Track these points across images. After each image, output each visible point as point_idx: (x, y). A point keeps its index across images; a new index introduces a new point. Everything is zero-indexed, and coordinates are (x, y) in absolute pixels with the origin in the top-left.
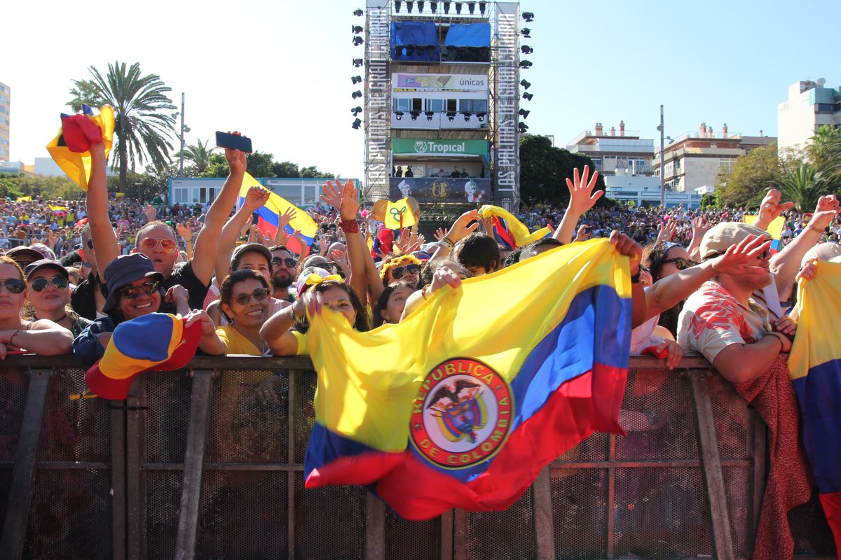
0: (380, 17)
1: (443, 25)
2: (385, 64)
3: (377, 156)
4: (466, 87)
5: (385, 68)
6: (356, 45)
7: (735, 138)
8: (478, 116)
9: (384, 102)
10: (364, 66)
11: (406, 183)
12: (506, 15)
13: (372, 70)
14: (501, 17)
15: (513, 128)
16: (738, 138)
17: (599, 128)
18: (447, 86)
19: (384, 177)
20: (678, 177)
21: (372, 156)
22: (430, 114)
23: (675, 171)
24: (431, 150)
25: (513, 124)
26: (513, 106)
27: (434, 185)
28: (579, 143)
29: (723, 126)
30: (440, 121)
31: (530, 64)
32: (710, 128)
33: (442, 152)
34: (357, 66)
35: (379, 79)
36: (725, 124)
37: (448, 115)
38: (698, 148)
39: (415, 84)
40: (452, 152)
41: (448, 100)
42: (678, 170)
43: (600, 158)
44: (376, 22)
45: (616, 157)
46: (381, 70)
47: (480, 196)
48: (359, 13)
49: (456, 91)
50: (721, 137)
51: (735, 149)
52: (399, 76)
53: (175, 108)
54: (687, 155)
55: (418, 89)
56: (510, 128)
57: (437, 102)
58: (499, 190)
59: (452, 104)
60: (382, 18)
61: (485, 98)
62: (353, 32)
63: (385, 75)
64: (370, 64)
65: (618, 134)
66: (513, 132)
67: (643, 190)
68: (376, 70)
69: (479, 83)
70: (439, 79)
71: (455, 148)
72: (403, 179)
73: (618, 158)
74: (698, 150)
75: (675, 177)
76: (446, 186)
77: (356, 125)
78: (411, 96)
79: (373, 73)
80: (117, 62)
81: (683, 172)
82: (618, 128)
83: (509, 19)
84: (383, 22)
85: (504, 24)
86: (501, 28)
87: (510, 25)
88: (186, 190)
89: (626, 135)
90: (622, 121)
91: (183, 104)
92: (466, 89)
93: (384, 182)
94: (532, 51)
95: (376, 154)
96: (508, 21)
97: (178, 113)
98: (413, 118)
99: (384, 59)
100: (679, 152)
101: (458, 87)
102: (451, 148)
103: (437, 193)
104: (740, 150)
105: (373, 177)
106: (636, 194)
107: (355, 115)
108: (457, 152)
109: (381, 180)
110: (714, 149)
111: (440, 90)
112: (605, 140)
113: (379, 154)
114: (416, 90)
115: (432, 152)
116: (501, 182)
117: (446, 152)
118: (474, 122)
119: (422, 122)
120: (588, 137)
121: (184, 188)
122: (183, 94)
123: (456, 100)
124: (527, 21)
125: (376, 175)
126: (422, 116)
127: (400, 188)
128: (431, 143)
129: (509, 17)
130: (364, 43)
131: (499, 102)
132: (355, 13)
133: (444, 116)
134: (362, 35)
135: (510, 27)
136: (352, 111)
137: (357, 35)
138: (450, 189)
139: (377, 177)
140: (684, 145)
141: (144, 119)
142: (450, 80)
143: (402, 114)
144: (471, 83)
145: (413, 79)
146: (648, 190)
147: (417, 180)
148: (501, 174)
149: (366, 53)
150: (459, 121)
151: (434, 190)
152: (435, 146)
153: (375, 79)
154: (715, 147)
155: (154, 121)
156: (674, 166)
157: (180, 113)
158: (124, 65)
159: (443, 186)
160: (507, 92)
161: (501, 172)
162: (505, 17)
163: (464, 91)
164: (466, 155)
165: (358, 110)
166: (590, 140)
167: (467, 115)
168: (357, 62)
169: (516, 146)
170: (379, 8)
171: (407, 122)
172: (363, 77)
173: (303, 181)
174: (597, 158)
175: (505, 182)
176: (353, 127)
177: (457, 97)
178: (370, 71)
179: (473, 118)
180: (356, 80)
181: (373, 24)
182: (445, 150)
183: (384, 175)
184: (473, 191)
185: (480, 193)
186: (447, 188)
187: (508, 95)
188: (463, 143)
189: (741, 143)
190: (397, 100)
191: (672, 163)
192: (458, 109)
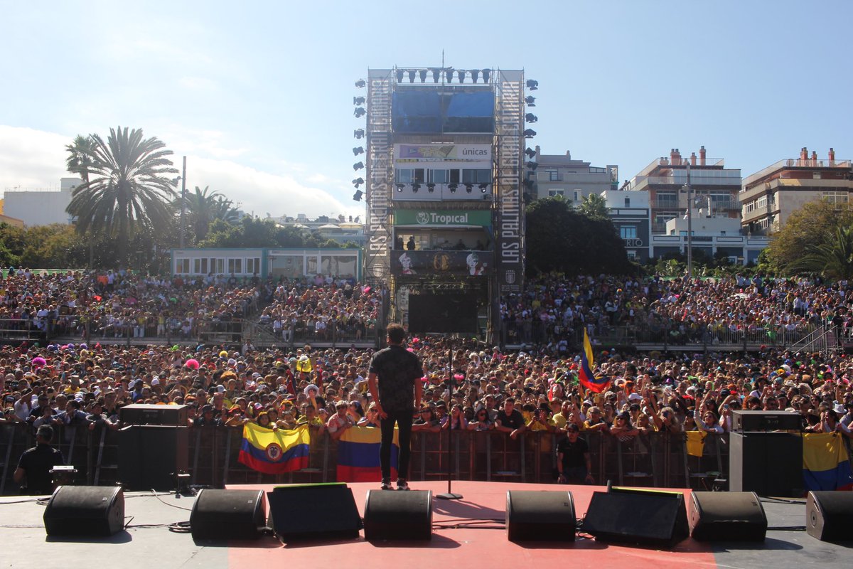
0: (382, 87)
1: (446, 94)
2: (386, 135)
3: (378, 228)
4: (469, 157)
5: (386, 139)
6: (358, 116)
7: (843, 166)
8: (480, 187)
9: (386, 173)
10: (365, 137)
11: (407, 256)
12: (510, 83)
13: (373, 141)
14: (505, 85)
15: (517, 198)
16: (847, 166)
17: (676, 155)
18: (451, 156)
19: (385, 249)
20: (772, 214)
21: (373, 228)
22: (431, 186)
23: (769, 207)
24: (433, 221)
25: (518, 194)
26: (517, 175)
27: (435, 258)
28: (650, 174)
29: (829, 151)
30: (442, 192)
31: (534, 133)
32: (814, 153)
33: (445, 223)
34: (359, 138)
35: (380, 151)
36: (831, 149)
37: (449, 187)
38: (796, 180)
39: (417, 154)
40: (455, 223)
41: (451, 170)
42: (772, 206)
43: (674, 192)
44: (378, 92)
45: (695, 191)
46: (382, 141)
47: (482, 269)
48: (360, 84)
49: (459, 160)
50: (826, 164)
51: (842, 181)
52: (401, 146)
53: (177, 171)
54: (781, 188)
55: (420, 159)
56: (514, 198)
57: (440, 172)
58: (503, 261)
59: (455, 173)
60: (384, 89)
61: (489, 167)
62: (354, 103)
63: (386, 147)
64: (372, 135)
65: (698, 163)
66: (518, 202)
67: (719, 234)
68: (378, 141)
69: (482, 152)
70: (442, 149)
71: (458, 219)
72: (405, 251)
73: (697, 192)
74: (795, 182)
75: (769, 215)
76: (447, 258)
77: (357, 197)
78: (413, 166)
79: (375, 145)
80: (119, 127)
81: (777, 209)
82: (698, 155)
83: (513, 87)
84: (386, 92)
85: (509, 93)
86: (505, 96)
87: (515, 93)
88: (188, 260)
89: (708, 163)
90: (703, 147)
91: (184, 168)
92: (469, 159)
93: (385, 255)
94: (536, 120)
95: (377, 226)
96: (512, 89)
97: (179, 178)
98: (414, 190)
99: (386, 131)
100: (774, 184)
101: (461, 156)
102: (454, 219)
103: (438, 265)
104: (847, 181)
105: (374, 249)
106: (710, 239)
107: (357, 186)
108: (460, 223)
109: (383, 252)
110: (817, 180)
111: (443, 160)
112: (680, 170)
113: (380, 226)
114: (418, 160)
115: (435, 223)
116: (505, 253)
117: (449, 223)
118: (477, 193)
119: (423, 194)
120: (660, 167)
121: (185, 258)
122: (185, 158)
123: (459, 170)
124: (531, 89)
125: (377, 247)
126: (424, 187)
127: (401, 261)
128: (433, 214)
129: (513, 85)
130: (366, 114)
131: (503, 172)
132: (357, 85)
133: (446, 187)
134: (364, 106)
135: (514, 95)
136: (354, 182)
137: (359, 107)
138: (451, 262)
139: (377, 249)
140: (780, 174)
141: (145, 184)
142: (453, 150)
143: (403, 186)
144: (474, 152)
145: (416, 149)
146: (727, 234)
147: (418, 252)
148: (505, 246)
149: (368, 124)
150: (461, 192)
151: (435, 263)
152: (437, 217)
153: (377, 151)
154: (819, 177)
155: (155, 186)
156: (768, 200)
157: (182, 177)
158: (126, 130)
159: (444, 258)
160: (512, 161)
161: (505, 244)
162: (510, 85)
163: (467, 161)
164: (469, 226)
165: (360, 181)
166: (663, 170)
167: (469, 187)
168: (359, 134)
169: (520, 216)
170: (381, 78)
171: (408, 194)
172: (365, 148)
173: (305, 251)
174: (672, 192)
175: (509, 253)
176: (354, 199)
177: (461, 166)
178: (372, 143)
179: (475, 188)
180: (357, 151)
181: (375, 94)
182: (448, 221)
183: (385, 247)
184: (475, 264)
185: (482, 266)
186: (449, 260)
187: (513, 165)
188: (466, 215)
189: (851, 172)
190: (399, 170)
191: (765, 198)
192: (461, 181)
